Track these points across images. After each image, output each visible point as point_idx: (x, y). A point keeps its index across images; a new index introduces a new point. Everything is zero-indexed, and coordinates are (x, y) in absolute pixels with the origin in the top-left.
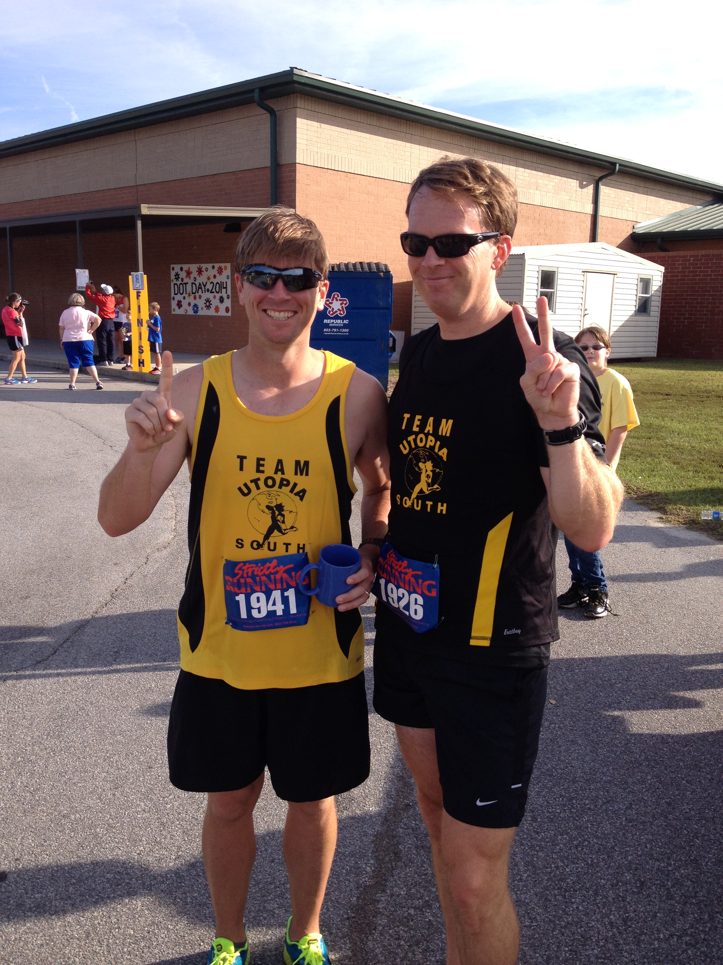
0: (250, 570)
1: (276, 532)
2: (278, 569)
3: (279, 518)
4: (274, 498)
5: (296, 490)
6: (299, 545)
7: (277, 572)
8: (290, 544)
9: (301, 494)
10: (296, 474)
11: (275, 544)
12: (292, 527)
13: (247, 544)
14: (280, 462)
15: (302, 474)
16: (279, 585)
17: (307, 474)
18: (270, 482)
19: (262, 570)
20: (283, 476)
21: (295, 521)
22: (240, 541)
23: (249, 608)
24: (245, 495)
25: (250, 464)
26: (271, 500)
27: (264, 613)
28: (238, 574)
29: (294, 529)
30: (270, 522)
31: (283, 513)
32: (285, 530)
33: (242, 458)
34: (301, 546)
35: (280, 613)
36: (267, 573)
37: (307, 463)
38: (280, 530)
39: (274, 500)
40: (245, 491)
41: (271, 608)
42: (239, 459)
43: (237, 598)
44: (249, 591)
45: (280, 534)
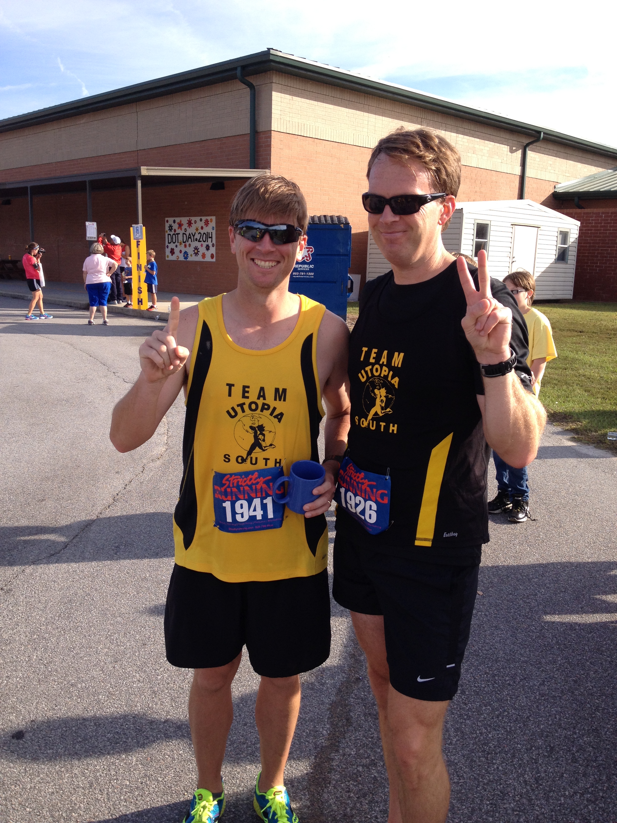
0: (236, 481)
1: (257, 449)
2: (258, 480)
3: (260, 437)
4: (256, 420)
5: (276, 413)
6: (276, 460)
7: (258, 483)
8: (269, 459)
9: (279, 417)
10: (275, 399)
11: (256, 458)
12: (271, 445)
13: (233, 459)
14: (262, 389)
15: (280, 400)
16: (259, 494)
17: (284, 400)
18: (253, 407)
19: (245, 481)
20: (265, 402)
21: (273, 440)
22: (227, 456)
23: (234, 513)
24: (232, 417)
25: (237, 391)
26: (254, 422)
27: (246, 518)
28: (225, 484)
29: (273, 446)
30: (252, 441)
31: (263, 432)
32: (265, 447)
33: (230, 386)
34: (278, 461)
35: (259, 517)
36: (250, 483)
37: (284, 391)
38: (261, 447)
39: (256, 422)
40: (232, 414)
41: (252, 513)
42: (228, 387)
43: (224, 505)
44: (234, 499)
45: (261, 451)
